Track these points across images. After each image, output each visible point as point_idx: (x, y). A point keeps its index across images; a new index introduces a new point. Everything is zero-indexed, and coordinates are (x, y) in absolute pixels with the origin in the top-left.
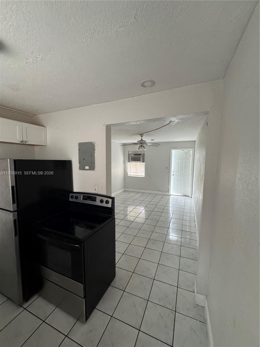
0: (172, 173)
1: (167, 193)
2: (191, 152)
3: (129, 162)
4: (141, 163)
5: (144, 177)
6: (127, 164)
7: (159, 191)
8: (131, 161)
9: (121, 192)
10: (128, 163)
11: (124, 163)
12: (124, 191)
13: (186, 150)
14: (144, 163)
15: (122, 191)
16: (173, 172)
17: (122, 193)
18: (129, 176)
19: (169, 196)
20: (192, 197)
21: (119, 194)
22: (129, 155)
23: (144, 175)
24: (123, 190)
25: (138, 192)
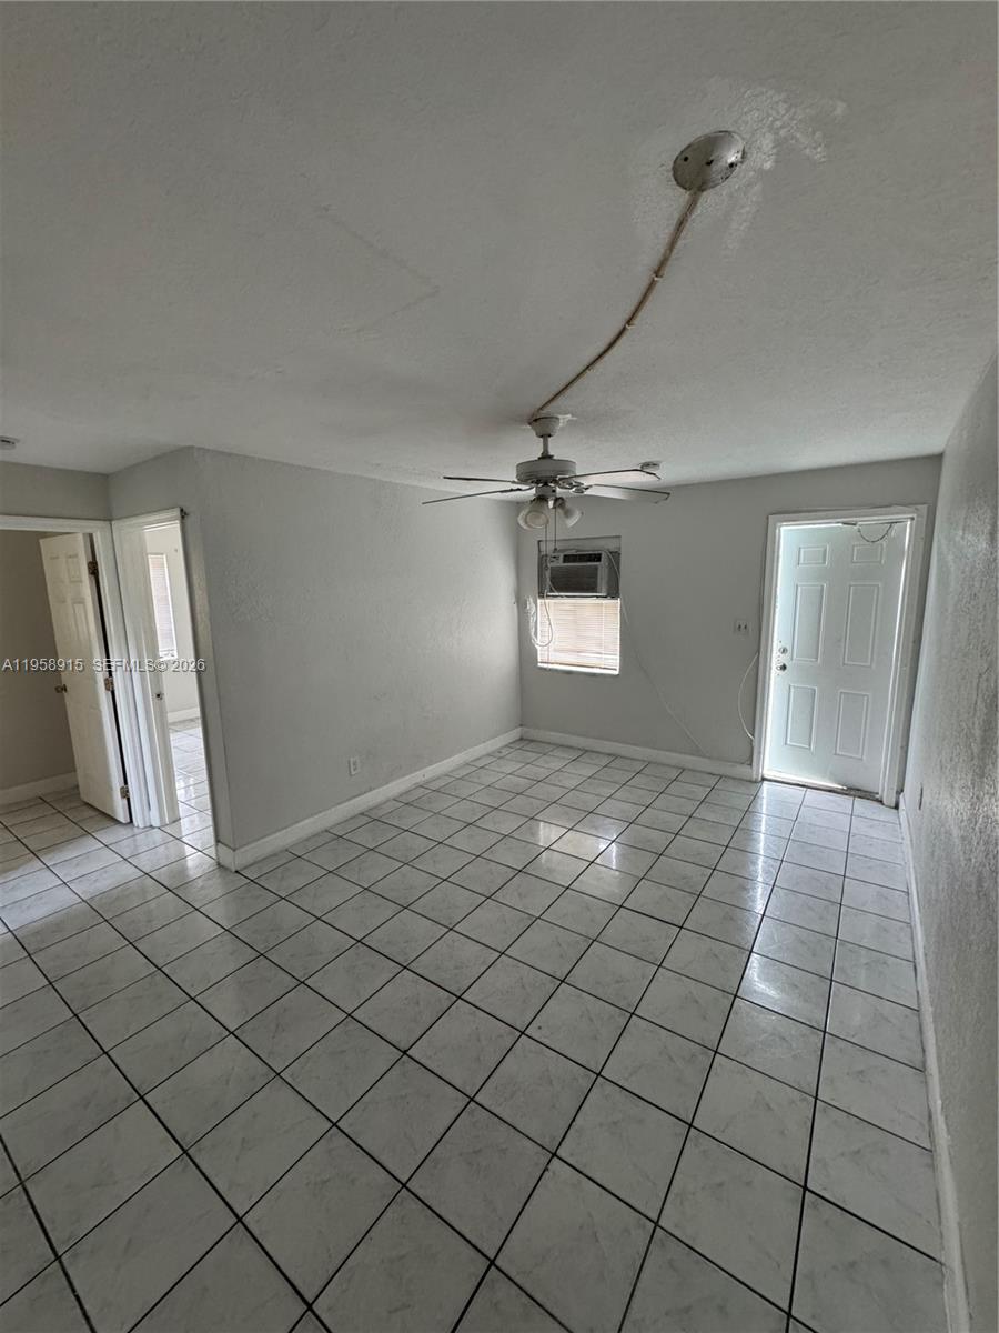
0: (776, 659)
1: (741, 771)
2: (907, 531)
3: (541, 595)
4: (605, 601)
5: (617, 673)
6: (530, 605)
7: (696, 752)
8: (551, 591)
9: (499, 746)
10: (539, 601)
11: (521, 603)
12: (521, 739)
13: (871, 521)
14: (619, 601)
15: (504, 744)
16: (784, 651)
17: (505, 752)
18: (541, 668)
19: (753, 786)
20: (897, 807)
21: (489, 755)
22: (542, 559)
23: (618, 668)
24: (515, 734)
25: (587, 751)
